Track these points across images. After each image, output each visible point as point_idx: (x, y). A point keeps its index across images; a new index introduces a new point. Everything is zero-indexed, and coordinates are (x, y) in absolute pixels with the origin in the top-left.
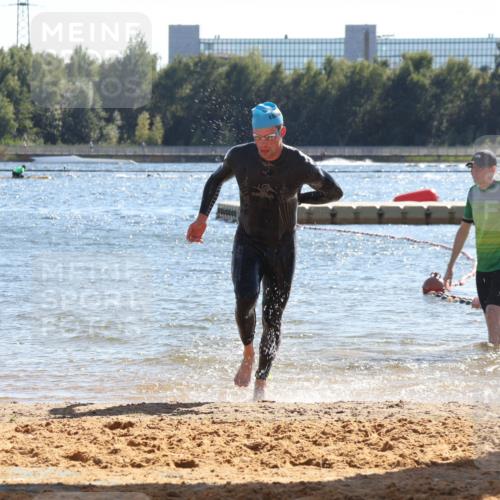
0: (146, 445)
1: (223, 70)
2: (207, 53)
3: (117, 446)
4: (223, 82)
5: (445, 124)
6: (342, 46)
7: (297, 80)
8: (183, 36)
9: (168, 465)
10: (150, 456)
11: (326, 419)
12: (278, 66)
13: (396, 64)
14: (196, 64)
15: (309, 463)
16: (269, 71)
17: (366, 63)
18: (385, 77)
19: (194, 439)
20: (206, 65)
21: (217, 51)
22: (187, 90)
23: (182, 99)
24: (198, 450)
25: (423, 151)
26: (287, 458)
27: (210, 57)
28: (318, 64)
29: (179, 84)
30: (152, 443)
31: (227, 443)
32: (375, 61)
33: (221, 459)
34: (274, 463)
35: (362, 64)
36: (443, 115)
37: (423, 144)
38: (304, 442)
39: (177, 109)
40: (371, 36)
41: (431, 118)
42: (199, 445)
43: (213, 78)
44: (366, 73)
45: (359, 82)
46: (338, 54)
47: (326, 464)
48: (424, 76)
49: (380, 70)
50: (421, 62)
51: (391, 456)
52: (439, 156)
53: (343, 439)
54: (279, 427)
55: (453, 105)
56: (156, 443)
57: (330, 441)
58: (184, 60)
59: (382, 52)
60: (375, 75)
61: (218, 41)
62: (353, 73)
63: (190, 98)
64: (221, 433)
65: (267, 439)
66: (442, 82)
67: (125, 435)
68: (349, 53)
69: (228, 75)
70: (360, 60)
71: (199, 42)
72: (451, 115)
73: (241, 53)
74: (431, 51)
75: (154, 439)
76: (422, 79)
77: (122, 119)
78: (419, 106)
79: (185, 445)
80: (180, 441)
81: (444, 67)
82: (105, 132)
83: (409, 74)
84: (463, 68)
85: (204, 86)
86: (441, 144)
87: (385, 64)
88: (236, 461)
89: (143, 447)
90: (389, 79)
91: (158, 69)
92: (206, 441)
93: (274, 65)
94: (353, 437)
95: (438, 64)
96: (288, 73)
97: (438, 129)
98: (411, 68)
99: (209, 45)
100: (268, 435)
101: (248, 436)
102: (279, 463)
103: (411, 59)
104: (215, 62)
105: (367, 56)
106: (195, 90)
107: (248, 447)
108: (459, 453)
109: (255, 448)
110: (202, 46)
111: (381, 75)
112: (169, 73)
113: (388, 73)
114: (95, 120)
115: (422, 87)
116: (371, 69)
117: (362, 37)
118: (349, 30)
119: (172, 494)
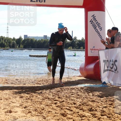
1: (30, 40)
7: (38, 41)
8: (25, 36)
11: (41, 79)
12: (36, 40)
20: (28, 39)
21: (29, 38)
22: (26, 42)
28: (41, 39)
29: (25, 41)
38: (38, 82)
39: (25, 44)
46: (43, 39)
47: (40, 84)
51: (48, 83)
57: (41, 81)
61: (29, 37)
63: (26, 43)
68: (44, 38)
69: (31, 41)
73: (32, 38)
77: (19, 45)
85: (28, 42)
94: (43, 81)
96: (37, 40)
99: (28, 37)
105: (46, 39)
112: (24, 40)
118: (44, 36)
119: (23, 87)
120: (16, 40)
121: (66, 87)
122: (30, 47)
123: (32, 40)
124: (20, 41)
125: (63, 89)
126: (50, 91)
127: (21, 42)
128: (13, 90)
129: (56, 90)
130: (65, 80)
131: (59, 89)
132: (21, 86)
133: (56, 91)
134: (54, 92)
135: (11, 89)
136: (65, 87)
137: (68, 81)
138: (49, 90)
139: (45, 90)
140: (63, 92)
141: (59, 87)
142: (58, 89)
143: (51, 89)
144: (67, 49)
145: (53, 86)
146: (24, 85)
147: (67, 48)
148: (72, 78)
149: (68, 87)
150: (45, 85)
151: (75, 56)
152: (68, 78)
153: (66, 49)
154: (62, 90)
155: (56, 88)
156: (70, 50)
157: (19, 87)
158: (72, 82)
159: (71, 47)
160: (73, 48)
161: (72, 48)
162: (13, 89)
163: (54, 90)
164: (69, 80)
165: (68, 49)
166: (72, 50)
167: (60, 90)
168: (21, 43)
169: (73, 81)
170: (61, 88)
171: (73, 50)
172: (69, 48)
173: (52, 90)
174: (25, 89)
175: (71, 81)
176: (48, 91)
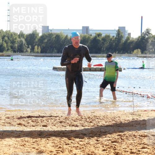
0: (36, 121)
2: (51, 32)
3: (29, 122)
4: (54, 39)
5: (105, 49)
6: (81, 31)
8: (46, 28)
9: (41, 126)
10: (37, 124)
12: (67, 35)
13: (94, 35)
14: (48, 35)
15: (73, 126)
16: (65, 37)
17: (87, 35)
18: (91, 38)
19: (47, 120)
20: (50, 35)
21: (53, 32)
22: (46, 41)
23: (45, 43)
24: (48, 123)
25: (100, 55)
26: (68, 124)
27: (51, 33)
29: (44, 39)
30: (37, 121)
31: (54, 121)
32: (89, 35)
33: (53, 125)
34: (65, 126)
35: (86, 35)
36: (104, 47)
37: (100, 53)
38: (72, 121)
39: (44, 45)
40: (88, 29)
41: (102, 47)
42: (48, 122)
43: (52, 38)
44: (87, 37)
45: (85, 39)
46: (80, 33)
47: (77, 126)
48: (100, 38)
49: (90, 36)
50: (99, 35)
51: (92, 124)
52: (103, 56)
53: (81, 120)
54: (66, 118)
55: (107, 45)
56: (38, 121)
57: (78, 121)
58: (46, 34)
59: (90, 32)
60: (89, 38)
61: (53, 30)
62: (84, 37)
63: (47, 42)
64: (53, 119)
65: (64, 120)
66: (104, 39)
67: (31, 119)
68: (83, 33)
69: (55, 37)
70: (85, 34)
71: (49, 30)
72: (106, 47)
73: (58, 32)
74: (101, 32)
75: (38, 120)
76: (99, 39)
77: (31, 47)
78: (99, 45)
79: (44, 122)
80: (43, 121)
81: (105, 36)
82: (27, 50)
83: (97, 37)
84: (109, 36)
85: (50, 40)
86: (104, 53)
87: (91, 35)
88: (56, 125)
89: (35, 122)
90: (92, 38)
91: (39, 36)
92: (49, 121)
93: (66, 35)
94: (83, 120)
95: (103, 35)
97: (103, 50)
98: (97, 36)
99: (51, 30)
100: (64, 119)
101: (59, 120)
102: (66, 126)
103: (97, 34)
104: (52, 34)
105: (87, 33)
106: (48, 40)
107: (59, 122)
108: (107, 124)
109: (61, 122)
110: (50, 31)
111: (90, 38)
112: (42, 37)
113: (92, 37)
114: (25, 47)
115: (100, 40)
116: (88, 36)
117: (86, 29)
118: (83, 27)
119: (42, 133)
120: (25, 36)
121: (130, 132)
122: (55, 51)
123: (58, 36)
124: (35, 39)
125: (125, 137)
126: (97, 141)
127: (37, 40)
128: (22, 138)
129: (109, 138)
130: (127, 119)
131: (115, 136)
132: (38, 131)
133: (110, 140)
134: (106, 143)
135: (19, 136)
136: (127, 133)
137: (133, 119)
138: (96, 138)
139: (86, 138)
140: (125, 143)
141: (116, 132)
142: (113, 136)
143: (100, 136)
144: (130, 55)
145: (103, 130)
146: (44, 128)
147: (130, 53)
148: (142, 115)
149: (135, 131)
150: (86, 128)
151: (142, 68)
152: (132, 114)
153: (128, 55)
154: (121, 139)
155: (110, 134)
156: (137, 57)
157: (35, 131)
158: (142, 123)
159: (139, 50)
160: (142, 53)
161: (140, 53)
162: (24, 136)
163: (105, 138)
164: (136, 118)
165: (132, 55)
166: (141, 55)
167: (118, 139)
168: (36, 42)
169: (143, 120)
170: (120, 134)
171: (143, 55)
172: (135, 51)
173: (100, 139)
174: (46, 136)
175: (141, 121)
176: (93, 141)
